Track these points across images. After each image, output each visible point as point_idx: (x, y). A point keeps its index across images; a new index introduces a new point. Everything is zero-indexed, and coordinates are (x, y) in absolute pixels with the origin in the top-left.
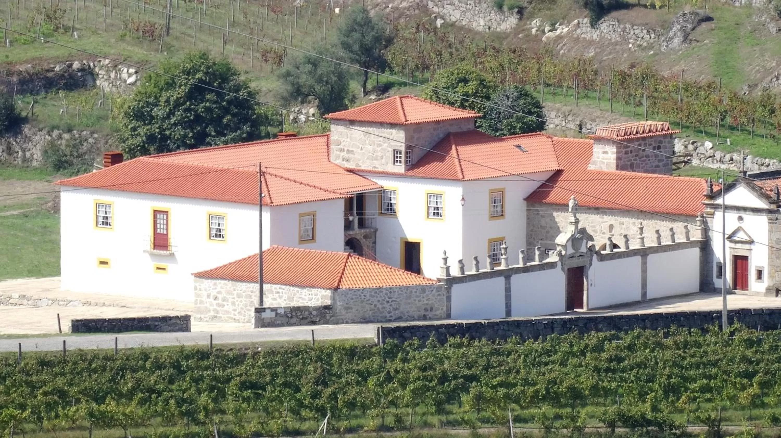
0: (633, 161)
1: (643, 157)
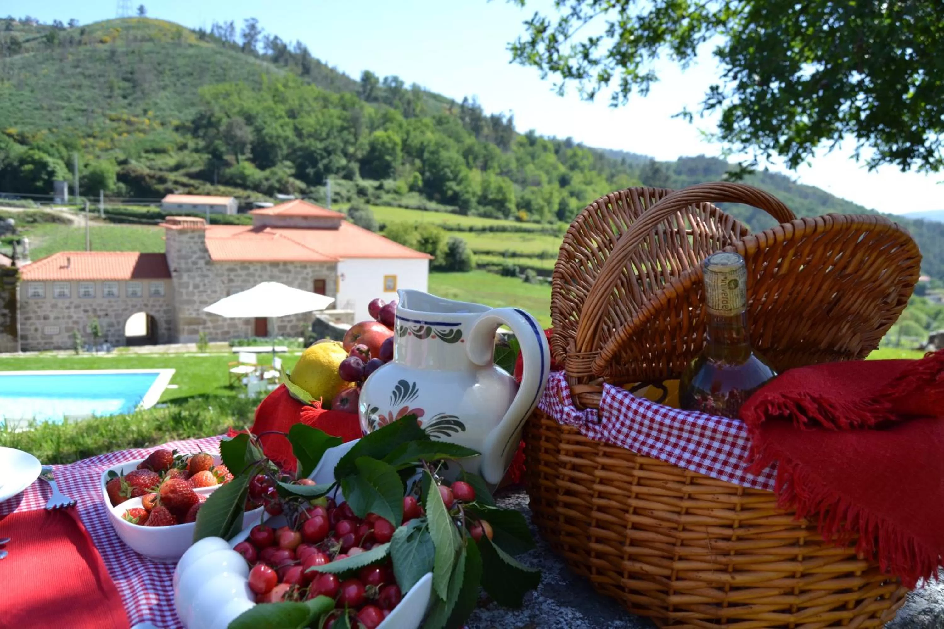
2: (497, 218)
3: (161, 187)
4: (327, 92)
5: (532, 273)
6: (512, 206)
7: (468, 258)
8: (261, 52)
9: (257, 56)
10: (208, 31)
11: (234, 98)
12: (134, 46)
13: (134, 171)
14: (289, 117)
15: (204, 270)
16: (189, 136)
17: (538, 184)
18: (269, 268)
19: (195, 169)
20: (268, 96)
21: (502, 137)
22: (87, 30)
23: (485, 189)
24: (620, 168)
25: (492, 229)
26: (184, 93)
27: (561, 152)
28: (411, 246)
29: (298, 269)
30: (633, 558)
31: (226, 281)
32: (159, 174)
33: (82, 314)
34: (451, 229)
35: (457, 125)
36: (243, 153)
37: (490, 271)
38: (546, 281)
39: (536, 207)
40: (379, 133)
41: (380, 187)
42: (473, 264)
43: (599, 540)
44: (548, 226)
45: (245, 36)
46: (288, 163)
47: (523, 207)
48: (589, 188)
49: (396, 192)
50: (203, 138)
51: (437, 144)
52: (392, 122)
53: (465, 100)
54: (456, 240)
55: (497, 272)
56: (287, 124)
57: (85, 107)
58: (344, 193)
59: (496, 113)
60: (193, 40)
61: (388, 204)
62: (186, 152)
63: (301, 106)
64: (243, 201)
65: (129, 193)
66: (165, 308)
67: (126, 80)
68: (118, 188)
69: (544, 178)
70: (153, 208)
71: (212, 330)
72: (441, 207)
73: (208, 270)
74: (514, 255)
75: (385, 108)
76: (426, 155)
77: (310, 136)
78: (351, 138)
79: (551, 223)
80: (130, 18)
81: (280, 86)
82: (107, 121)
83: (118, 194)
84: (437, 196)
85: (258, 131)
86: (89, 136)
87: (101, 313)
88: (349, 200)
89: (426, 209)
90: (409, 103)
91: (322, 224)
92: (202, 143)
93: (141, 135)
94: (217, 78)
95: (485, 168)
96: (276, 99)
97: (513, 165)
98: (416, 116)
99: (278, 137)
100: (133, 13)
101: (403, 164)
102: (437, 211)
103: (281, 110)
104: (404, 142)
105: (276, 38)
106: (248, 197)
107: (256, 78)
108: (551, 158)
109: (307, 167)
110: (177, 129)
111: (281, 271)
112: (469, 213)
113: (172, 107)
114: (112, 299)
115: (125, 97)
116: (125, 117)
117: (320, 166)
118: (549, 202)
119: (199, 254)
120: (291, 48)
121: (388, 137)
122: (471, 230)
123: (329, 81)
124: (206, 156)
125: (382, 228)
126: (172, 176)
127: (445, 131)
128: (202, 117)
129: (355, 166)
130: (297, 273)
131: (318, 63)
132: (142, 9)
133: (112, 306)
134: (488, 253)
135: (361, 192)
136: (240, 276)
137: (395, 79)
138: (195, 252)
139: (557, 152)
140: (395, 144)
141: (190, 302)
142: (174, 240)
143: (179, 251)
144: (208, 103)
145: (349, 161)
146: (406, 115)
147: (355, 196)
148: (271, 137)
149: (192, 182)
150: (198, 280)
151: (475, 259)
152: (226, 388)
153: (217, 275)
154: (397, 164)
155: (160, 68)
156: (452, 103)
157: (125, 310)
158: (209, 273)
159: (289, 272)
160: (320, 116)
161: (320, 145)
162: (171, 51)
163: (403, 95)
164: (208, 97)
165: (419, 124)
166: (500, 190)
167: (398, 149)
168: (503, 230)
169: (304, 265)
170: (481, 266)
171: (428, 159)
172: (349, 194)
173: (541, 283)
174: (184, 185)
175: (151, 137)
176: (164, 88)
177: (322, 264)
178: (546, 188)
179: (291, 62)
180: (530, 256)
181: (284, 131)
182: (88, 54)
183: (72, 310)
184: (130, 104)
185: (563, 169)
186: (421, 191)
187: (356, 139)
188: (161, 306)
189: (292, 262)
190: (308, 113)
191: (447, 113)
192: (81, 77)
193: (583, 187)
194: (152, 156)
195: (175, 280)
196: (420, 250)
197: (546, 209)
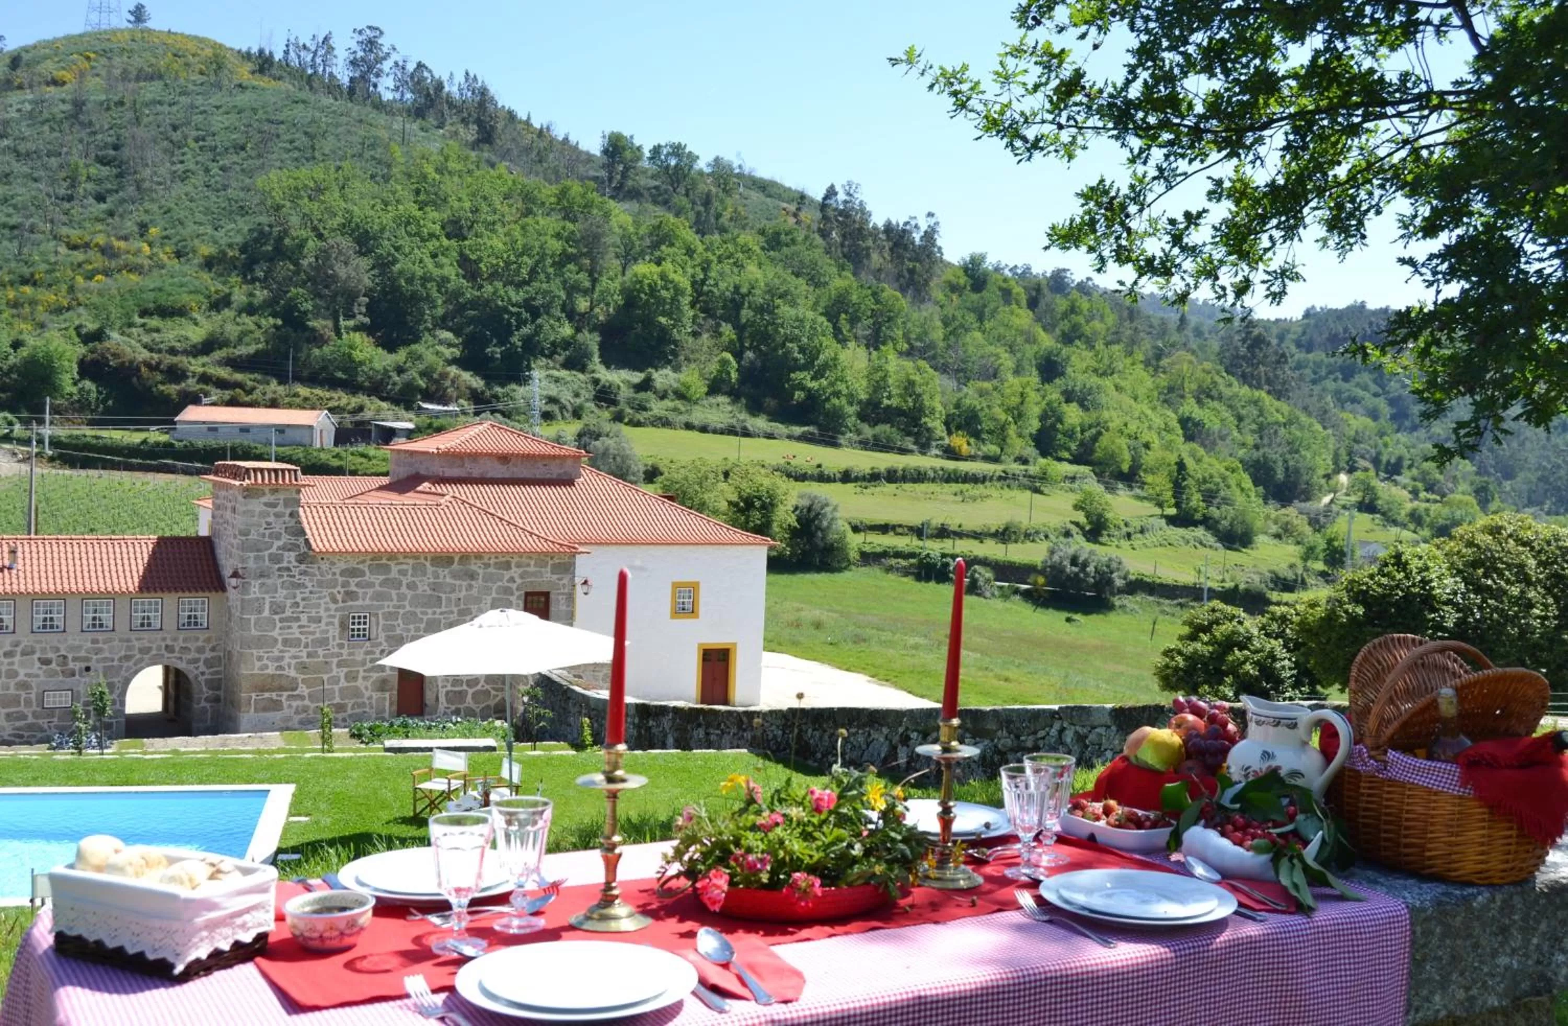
2: (903, 451)
3: (172, 389)
4: (531, 181)
5: (985, 574)
6: (936, 425)
7: (843, 538)
8: (388, 96)
9: (380, 106)
10: (278, 56)
11: (333, 197)
12: (123, 90)
13: (116, 356)
14: (448, 237)
15: (295, 572)
16: (235, 279)
17: (993, 374)
18: (430, 569)
19: (244, 350)
20: (403, 191)
21: (912, 271)
22: (26, 57)
23: (879, 386)
24: (1175, 337)
25: (892, 476)
26: (225, 187)
27: (1042, 304)
28: (715, 512)
29: (491, 570)
30: (1406, 836)
31: (339, 597)
32: (169, 360)
33: (36, 667)
34: (802, 477)
35: (812, 246)
36: (350, 316)
37: (890, 569)
38: (1016, 591)
39: (991, 425)
40: (644, 269)
41: (646, 385)
42: (853, 555)
43: (1386, 831)
44: (1016, 468)
45: (354, 63)
46: (447, 335)
47: (959, 428)
48: (1107, 383)
49: (680, 395)
50: (265, 282)
51: (771, 291)
52: (672, 245)
53: (831, 192)
54: (813, 499)
55: (906, 572)
56: (445, 251)
57: (14, 220)
58: (566, 397)
59: (899, 219)
60: (244, 72)
61: (665, 423)
62: (227, 313)
63: (475, 211)
64: (348, 419)
65: (104, 401)
66: (208, 655)
67: (103, 161)
68: (81, 390)
69: (1007, 361)
70: (155, 435)
71: (307, 702)
72: (780, 428)
73: (304, 573)
74: (943, 533)
75: (655, 214)
76: (746, 314)
77: (494, 275)
78: (583, 279)
79: (1024, 461)
80: (114, 32)
81: (430, 170)
82: (63, 250)
83: (81, 405)
84: (770, 402)
85: (383, 265)
86: (25, 281)
87: (77, 666)
88: (577, 413)
89: (746, 433)
90: (707, 201)
91: (539, 472)
92: (261, 295)
93: (133, 277)
94: (296, 154)
95: (875, 341)
96: (422, 197)
97: (938, 334)
98: (723, 230)
99: (425, 279)
100: (121, 21)
101: (695, 334)
102: (770, 436)
103: (433, 220)
104: (698, 285)
105: (420, 66)
106: (361, 409)
107: (378, 153)
108: (1023, 318)
109: (487, 343)
110: (209, 264)
111: (454, 576)
112: (842, 440)
113: (199, 217)
114: (100, 637)
115: (100, 198)
116: (101, 239)
117: (515, 339)
118: (1018, 414)
119: (285, 539)
120: (452, 89)
121: (663, 277)
122: (846, 477)
123: (533, 155)
124: (269, 322)
125: (651, 475)
126: (196, 365)
127: (786, 262)
128: (261, 236)
129: (591, 341)
130: (488, 578)
131: (511, 116)
132: (139, 14)
133: (98, 651)
134: (884, 529)
135: (605, 396)
136: (370, 585)
137: (677, 150)
138: (278, 537)
139: (1033, 304)
140: (678, 291)
141: (263, 642)
142: (234, 510)
143: (245, 533)
144: (278, 208)
145: (578, 330)
146: (701, 229)
147: (591, 405)
148: (410, 281)
149: (239, 377)
150: (282, 593)
151: (855, 542)
152: (405, 821)
153: (320, 584)
154: (682, 334)
155: (176, 136)
156: (802, 198)
157: (127, 658)
158: (306, 579)
159: (472, 576)
160: (517, 233)
161: (517, 296)
162: (199, 100)
163: (694, 184)
164: (278, 195)
165: (731, 247)
166: (909, 387)
167: (685, 301)
168: (919, 477)
169: (504, 561)
170: (869, 558)
171: (753, 324)
172: (578, 401)
173: (1005, 596)
174: (222, 384)
175: (151, 282)
176: (184, 177)
177: (542, 558)
178: (1013, 382)
179: (452, 119)
180: (977, 536)
181: (439, 266)
182: (28, 107)
183: (17, 658)
184: (111, 214)
185: (1047, 341)
186: (735, 395)
187: (594, 281)
188: (200, 650)
189: (478, 556)
190: (490, 226)
191: (792, 221)
192: (10, 158)
193: (1094, 380)
194: (154, 322)
195: (232, 594)
196: (734, 523)
197: (1012, 431)
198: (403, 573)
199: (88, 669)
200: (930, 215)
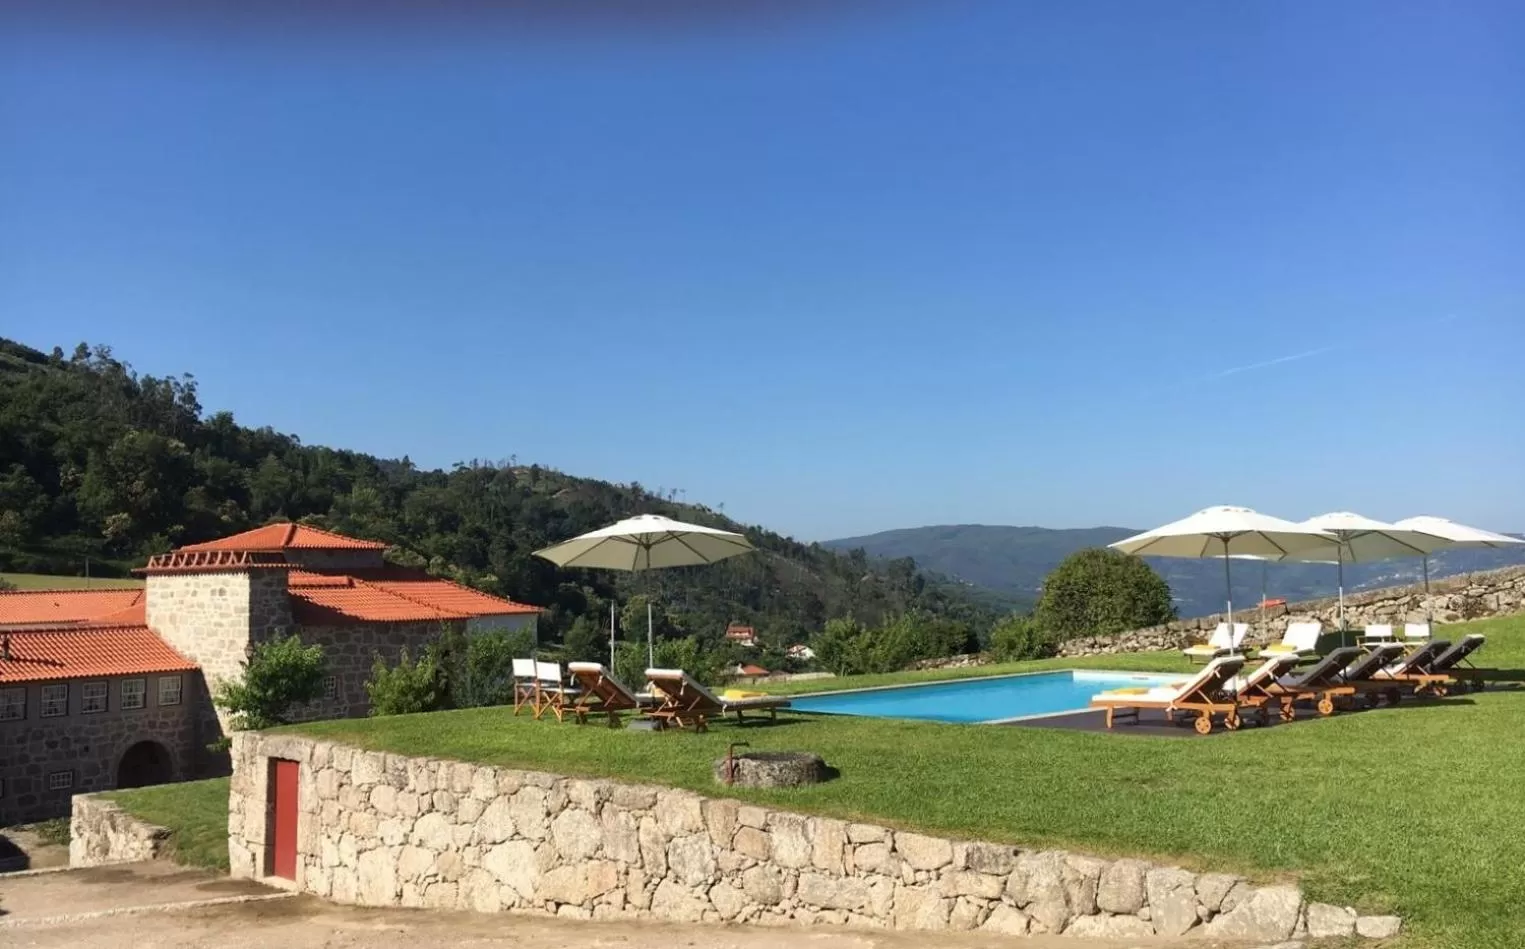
0: (174, 611)
1: (192, 606)
18: (375, 635)
33: (45, 751)
66: (181, 728)
87: (78, 747)
91: (354, 563)
111: (391, 640)
114: (97, 718)
130: (413, 641)
133: (95, 732)
136: (337, 651)
138: (273, 612)
143: (249, 610)
157: (119, 736)
159: (403, 640)
169: (422, 626)
188: (176, 724)
198: (358, 640)
199: (87, 749)
200: (188, 375)
